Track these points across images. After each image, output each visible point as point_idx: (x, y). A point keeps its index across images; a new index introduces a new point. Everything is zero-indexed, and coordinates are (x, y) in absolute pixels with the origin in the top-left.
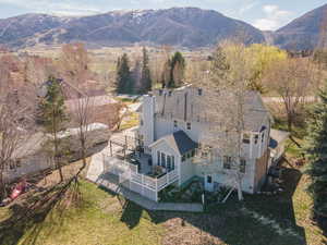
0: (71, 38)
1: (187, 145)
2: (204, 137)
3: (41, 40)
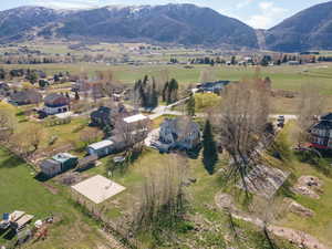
0: (70, 32)
1: (175, 136)
2: (180, 135)
3: (39, 35)
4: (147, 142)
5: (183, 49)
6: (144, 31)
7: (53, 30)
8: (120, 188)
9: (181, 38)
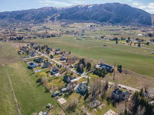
4: (75, 89)
5: (111, 26)
6: (93, 17)
7: (55, 17)
8: (66, 101)
9: (110, 20)
